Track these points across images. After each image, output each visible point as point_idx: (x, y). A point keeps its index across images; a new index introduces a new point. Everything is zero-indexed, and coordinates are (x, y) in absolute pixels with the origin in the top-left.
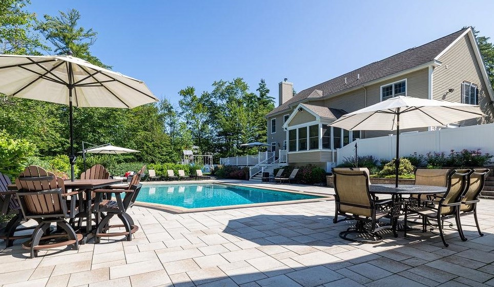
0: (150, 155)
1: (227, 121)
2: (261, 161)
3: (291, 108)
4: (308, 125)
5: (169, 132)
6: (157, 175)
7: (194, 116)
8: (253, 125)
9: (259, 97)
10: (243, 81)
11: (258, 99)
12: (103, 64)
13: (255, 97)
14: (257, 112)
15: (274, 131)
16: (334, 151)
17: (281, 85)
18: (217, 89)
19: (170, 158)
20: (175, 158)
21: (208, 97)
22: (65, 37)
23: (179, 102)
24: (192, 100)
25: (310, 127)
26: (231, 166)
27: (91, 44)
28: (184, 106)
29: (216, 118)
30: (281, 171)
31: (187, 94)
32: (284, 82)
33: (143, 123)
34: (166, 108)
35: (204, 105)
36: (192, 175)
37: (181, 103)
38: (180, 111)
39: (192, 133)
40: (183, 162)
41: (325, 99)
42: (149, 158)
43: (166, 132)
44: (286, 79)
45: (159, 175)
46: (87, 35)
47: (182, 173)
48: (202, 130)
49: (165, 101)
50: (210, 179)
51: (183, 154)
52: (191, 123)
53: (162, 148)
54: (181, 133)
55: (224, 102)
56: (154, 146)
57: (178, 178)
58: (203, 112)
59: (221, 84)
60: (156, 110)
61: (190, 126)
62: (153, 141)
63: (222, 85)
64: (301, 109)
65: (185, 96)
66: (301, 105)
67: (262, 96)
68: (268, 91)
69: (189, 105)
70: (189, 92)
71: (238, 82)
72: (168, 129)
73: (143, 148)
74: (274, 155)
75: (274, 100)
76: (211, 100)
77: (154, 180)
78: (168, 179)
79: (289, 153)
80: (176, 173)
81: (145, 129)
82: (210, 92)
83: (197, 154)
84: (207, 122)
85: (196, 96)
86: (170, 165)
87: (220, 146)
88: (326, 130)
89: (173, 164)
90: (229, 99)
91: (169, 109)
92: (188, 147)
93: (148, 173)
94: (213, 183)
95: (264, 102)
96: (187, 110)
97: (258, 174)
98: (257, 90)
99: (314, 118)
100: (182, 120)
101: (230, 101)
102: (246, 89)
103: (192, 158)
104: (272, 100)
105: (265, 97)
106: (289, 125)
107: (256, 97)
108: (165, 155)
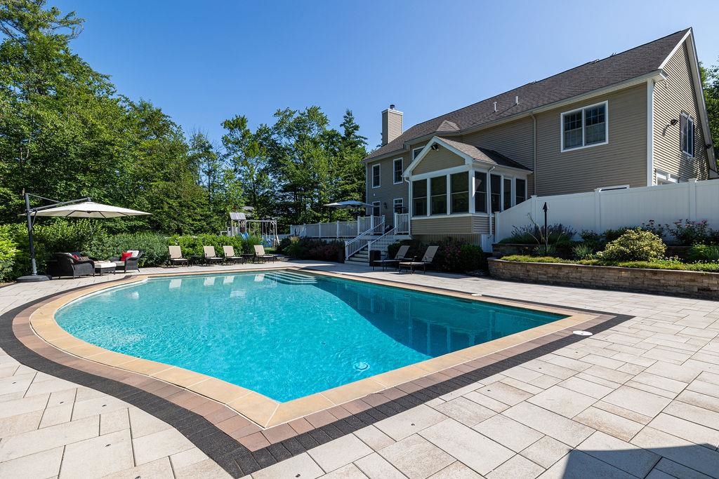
0: (174, 219)
1: (297, 169)
2: (361, 231)
3: (408, 147)
4: (448, 172)
5: (205, 184)
6: (184, 254)
7: (246, 159)
8: (337, 176)
9: (343, 135)
10: (320, 111)
11: (343, 138)
12: (94, 70)
13: (338, 135)
14: (342, 157)
15: (376, 183)
16: (491, 216)
17: (385, 114)
18: (282, 122)
19: (207, 224)
20: (216, 226)
21: (267, 132)
22: (22, 19)
23: (223, 138)
24: (243, 137)
25: (452, 176)
26: (309, 238)
27: (72, 36)
28: (230, 145)
29: (279, 165)
30: (404, 250)
31: (235, 128)
32: (389, 110)
33: (162, 166)
34: (202, 147)
35: (261, 144)
36: (246, 254)
37: (226, 140)
38: (224, 151)
39: (243, 186)
40: (229, 232)
41: (463, 133)
42: (173, 224)
43: (201, 184)
44: (392, 106)
45: (188, 254)
46: (66, 22)
47: (229, 251)
48: (258, 182)
49: (200, 136)
50: (276, 260)
51: (230, 219)
52: (240, 171)
53: (194, 209)
54: (226, 186)
55: (293, 141)
56: (181, 205)
57: (222, 260)
58: (261, 155)
59: (288, 113)
60: (184, 148)
61: (240, 176)
62: (179, 197)
63: (289, 115)
64: (436, 146)
65: (232, 129)
66: (435, 140)
67: (348, 134)
68: (356, 128)
69: (237, 143)
70: (238, 124)
71: (313, 113)
72: (205, 180)
73: (162, 208)
74: (383, 221)
75: (366, 141)
76: (273, 137)
77: (179, 263)
78: (205, 261)
79: (413, 219)
80: (219, 252)
81: (166, 178)
82: (271, 125)
83: (251, 218)
84: (266, 171)
85: (249, 130)
86: (208, 236)
87: (285, 207)
88: (480, 181)
89: (214, 236)
90: (299, 138)
91: (206, 149)
92: (236, 208)
93: (168, 251)
94: (287, 270)
95: (351, 144)
96: (235, 151)
97: (358, 253)
98: (341, 125)
99: (462, 161)
100: (227, 165)
101: (301, 139)
102: (326, 123)
103: (244, 224)
104: (362, 142)
105: (352, 136)
106: (413, 173)
107: (340, 135)
108: (199, 220)
